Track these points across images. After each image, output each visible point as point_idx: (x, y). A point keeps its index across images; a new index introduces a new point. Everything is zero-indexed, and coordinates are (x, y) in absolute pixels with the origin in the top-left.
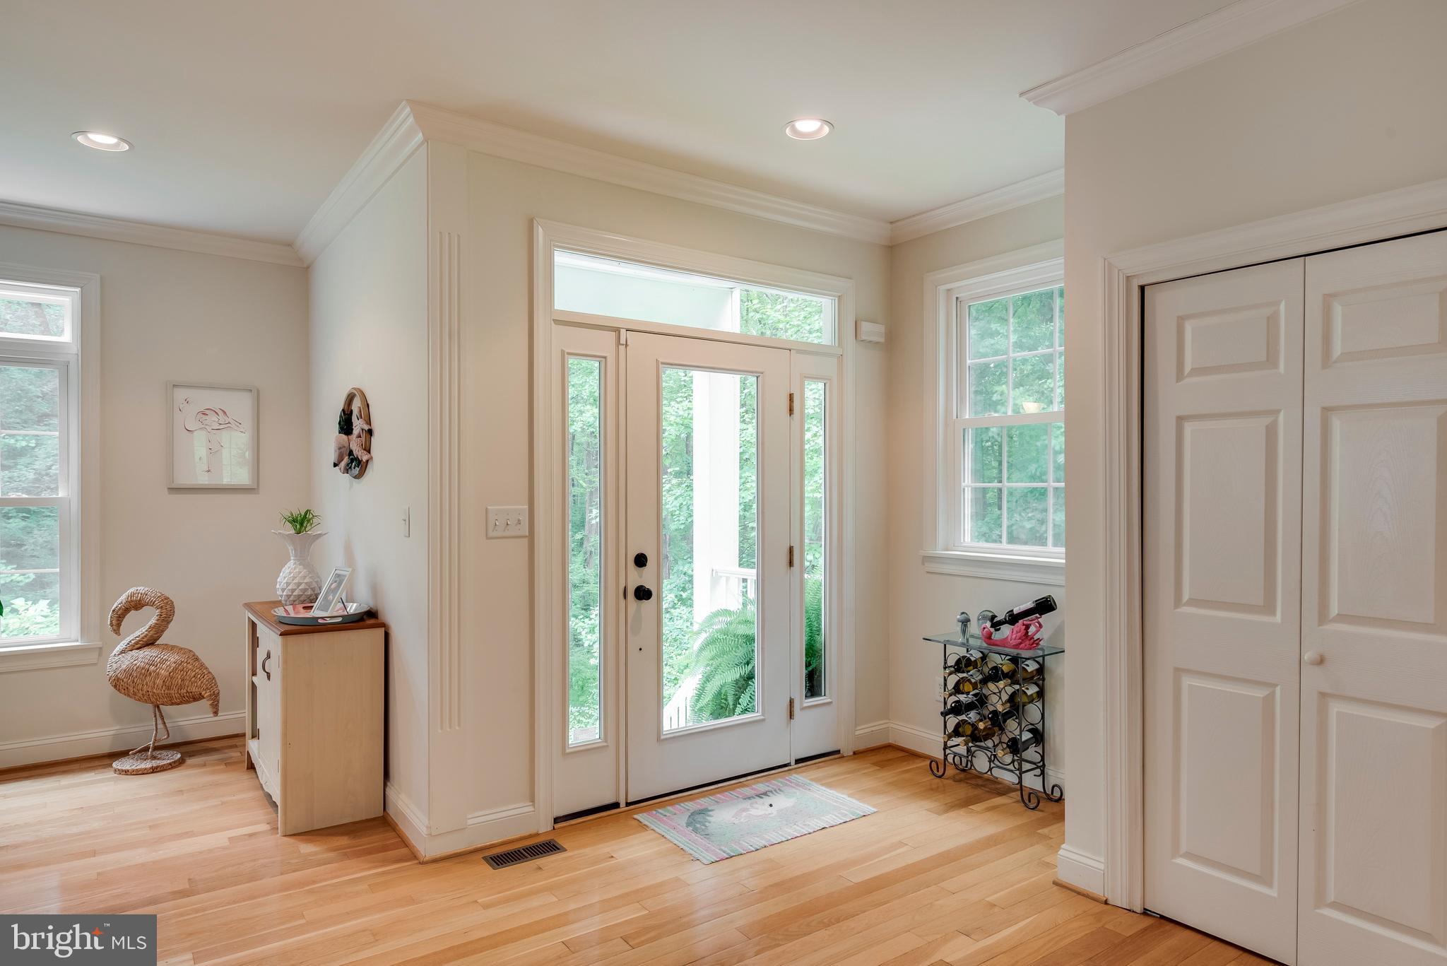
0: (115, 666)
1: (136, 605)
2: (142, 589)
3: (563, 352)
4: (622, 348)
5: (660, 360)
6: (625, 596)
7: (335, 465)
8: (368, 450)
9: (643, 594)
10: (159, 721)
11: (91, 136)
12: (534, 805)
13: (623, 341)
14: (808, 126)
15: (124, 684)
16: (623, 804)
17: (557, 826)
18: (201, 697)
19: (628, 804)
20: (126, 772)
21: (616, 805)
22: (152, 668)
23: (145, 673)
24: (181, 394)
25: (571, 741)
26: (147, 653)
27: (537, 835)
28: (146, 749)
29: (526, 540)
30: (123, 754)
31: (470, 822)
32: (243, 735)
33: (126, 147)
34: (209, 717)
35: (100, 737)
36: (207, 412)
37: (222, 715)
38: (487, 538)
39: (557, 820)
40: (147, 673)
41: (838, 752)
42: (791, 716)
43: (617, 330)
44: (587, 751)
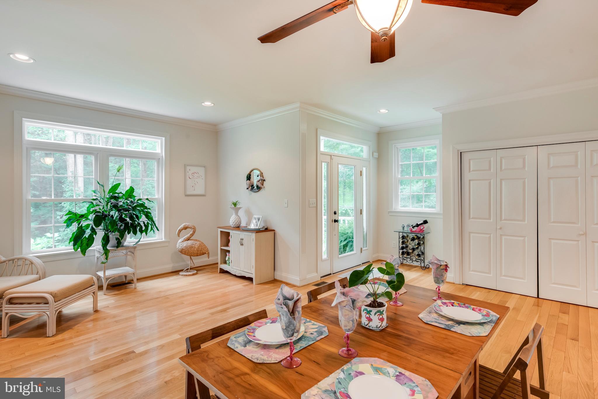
0: (181, 246)
1: (185, 228)
2: (187, 224)
3: (321, 161)
4: (332, 160)
5: (339, 163)
6: (332, 222)
7: (247, 189)
8: (263, 185)
9: (336, 221)
10: (191, 261)
11: (205, 103)
12: (317, 274)
13: (332, 158)
14: (383, 111)
15: (183, 251)
16: (332, 274)
17: (321, 279)
18: (205, 253)
19: (333, 274)
20: (184, 275)
21: (331, 274)
22: (193, 246)
23: (191, 247)
24: (188, 168)
25: (323, 258)
26: (189, 243)
27: (318, 281)
28: (188, 269)
29: (316, 208)
30: (182, 270)
31: (307, 277)
32: (217, 263)
33: (213, 105)
34: (207, 259)
35: (169, 267)
36: (194, 173)
37: (210, 258)
38: (309, 207)
39: (321, 277)
40: (192, 247)
41: (369, 262)
42: (361, 252)
43: (331, 156)
44: (325, 260)
